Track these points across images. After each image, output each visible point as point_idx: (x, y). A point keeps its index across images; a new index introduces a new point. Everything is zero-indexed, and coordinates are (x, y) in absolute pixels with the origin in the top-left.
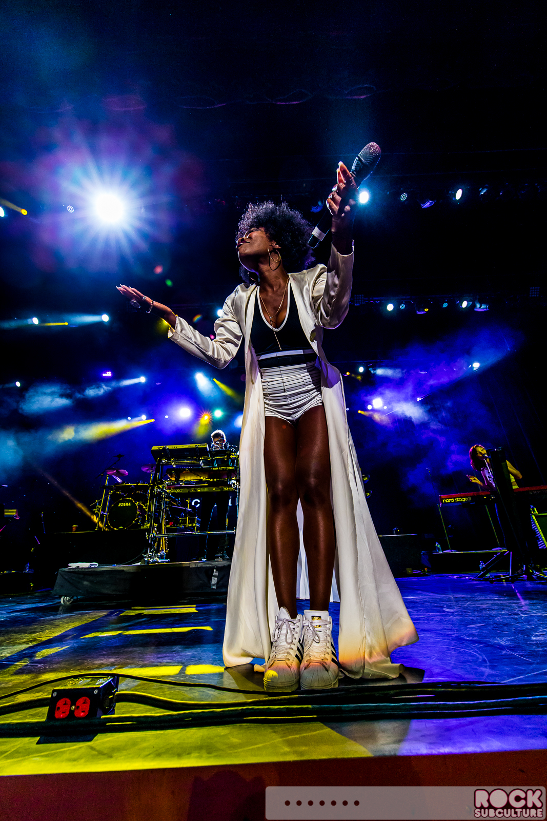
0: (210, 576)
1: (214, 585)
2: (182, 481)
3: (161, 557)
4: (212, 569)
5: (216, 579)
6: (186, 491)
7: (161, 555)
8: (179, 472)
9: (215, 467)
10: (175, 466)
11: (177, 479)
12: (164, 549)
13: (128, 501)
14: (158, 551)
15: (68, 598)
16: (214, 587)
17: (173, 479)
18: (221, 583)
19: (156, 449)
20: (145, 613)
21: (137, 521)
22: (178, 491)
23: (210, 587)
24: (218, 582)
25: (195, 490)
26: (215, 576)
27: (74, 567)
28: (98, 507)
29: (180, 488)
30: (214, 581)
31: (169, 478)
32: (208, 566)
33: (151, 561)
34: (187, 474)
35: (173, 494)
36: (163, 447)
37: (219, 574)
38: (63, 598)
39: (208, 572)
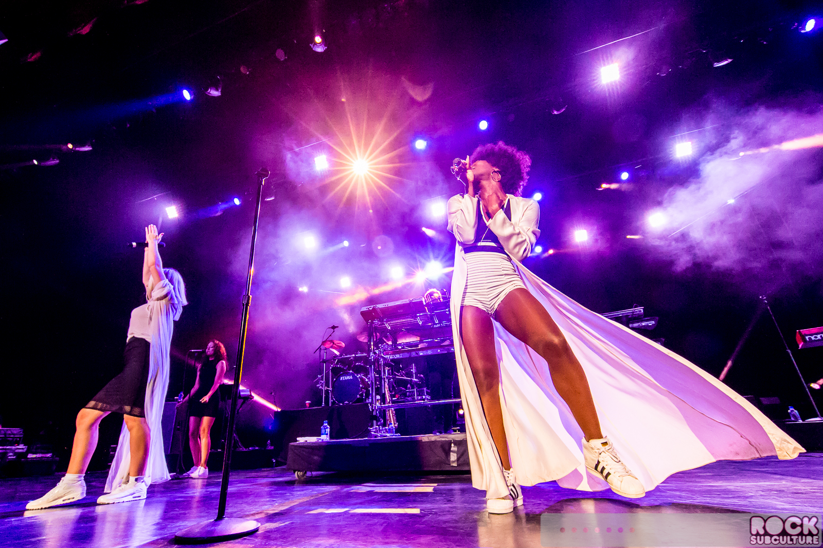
0: (447, 452)
1: (454, 462)
2: (400, 345)
3: (390, 431)
4: (450, 443)
5: (455, 455)
6: (407, 355)
7: (389, 429)
8: (395, 334)
9: (436, 324)
10: (390, 328)
11: (395, 342)
12: (393, 423)
13: (349, 374)
14: (384, 425)
15: (301, 473)
16: (455, 465)
17: (390, 343)
18: (462, 459)
19: (365, 310)
20: (376, 491)
21: (361, 395)
22: (398, 356)
23: (450, 464)
24: (458, 459)
25: (417, 354)
26: (454, 452)
27: (303, 441)
28: (321, 383)
29: (399, 352)
30: (453, 457)
31: (386, 343)
32: (443, 439)
33: (379, 435)
34: (405, 335)
35: (393, 360)
36: (372, 306)
37: (458, 449)
38: (296, 472)
39: (446, 448)
